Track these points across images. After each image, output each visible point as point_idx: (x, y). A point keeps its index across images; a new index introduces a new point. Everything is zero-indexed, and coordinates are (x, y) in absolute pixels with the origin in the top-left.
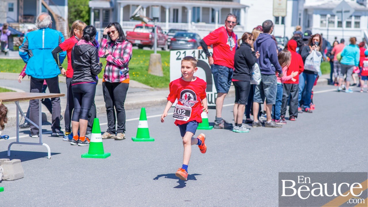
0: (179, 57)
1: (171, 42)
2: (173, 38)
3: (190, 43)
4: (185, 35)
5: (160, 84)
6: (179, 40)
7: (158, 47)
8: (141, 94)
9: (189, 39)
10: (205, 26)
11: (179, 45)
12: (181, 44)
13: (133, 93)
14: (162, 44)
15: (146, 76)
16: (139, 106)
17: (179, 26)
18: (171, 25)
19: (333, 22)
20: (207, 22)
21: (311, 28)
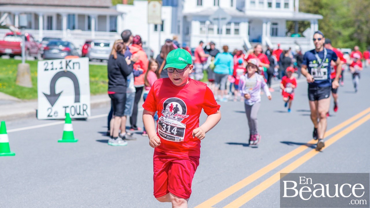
0: (47, 68)
1: (44, 51)
3: (63, 51)
4: (59, 43)
5: (28, 95)
6: (52, 49)
7: (30, 56)
8: (7, 107)
9: (63, 48)
10: (82, 33)
12: (54, 53)
14: (34, 53)
15: (13, 87)
17: (53, 33)
18: (44, 33)
19: (212, 30)
20: (83, 30)
21: (190, 35)
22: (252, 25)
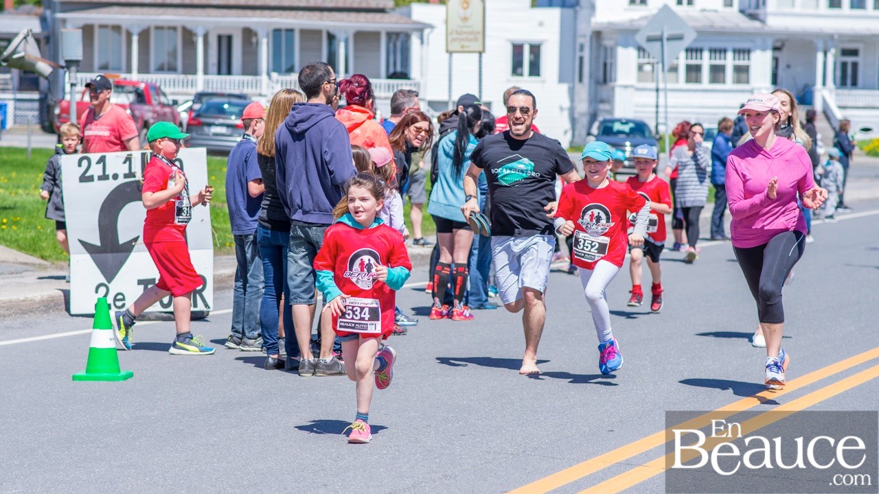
0: (88, 174)
2: (195, 118)
17: (233, 83)
18: (208, 81)
21: (611, 84)
22: (783, 56)
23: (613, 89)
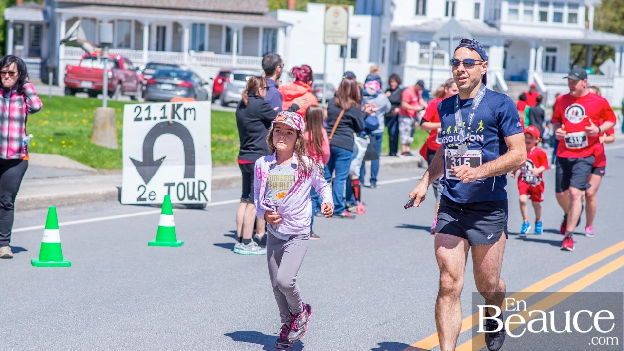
0: (139, 117)
1: (147, 85)
2: (152, 79)
3: (181, 88)
4: (173, 74)
5: (108, 163)
6: (161, 83)
7: (123, 94)
8: (71, 181)
9: (179, 82)
10: (214, 58)
11: (161, 93)
12: (164, 90)
13: (57, 177)
14: (131, 89)
15: (85, 147)
16: (62, 203)
17: (166, 57)
18: (152, 55)
19: (442, 57)
20: (218, 52)
21: (402, 65)
22: (510, 51)
23: (403, 68)
